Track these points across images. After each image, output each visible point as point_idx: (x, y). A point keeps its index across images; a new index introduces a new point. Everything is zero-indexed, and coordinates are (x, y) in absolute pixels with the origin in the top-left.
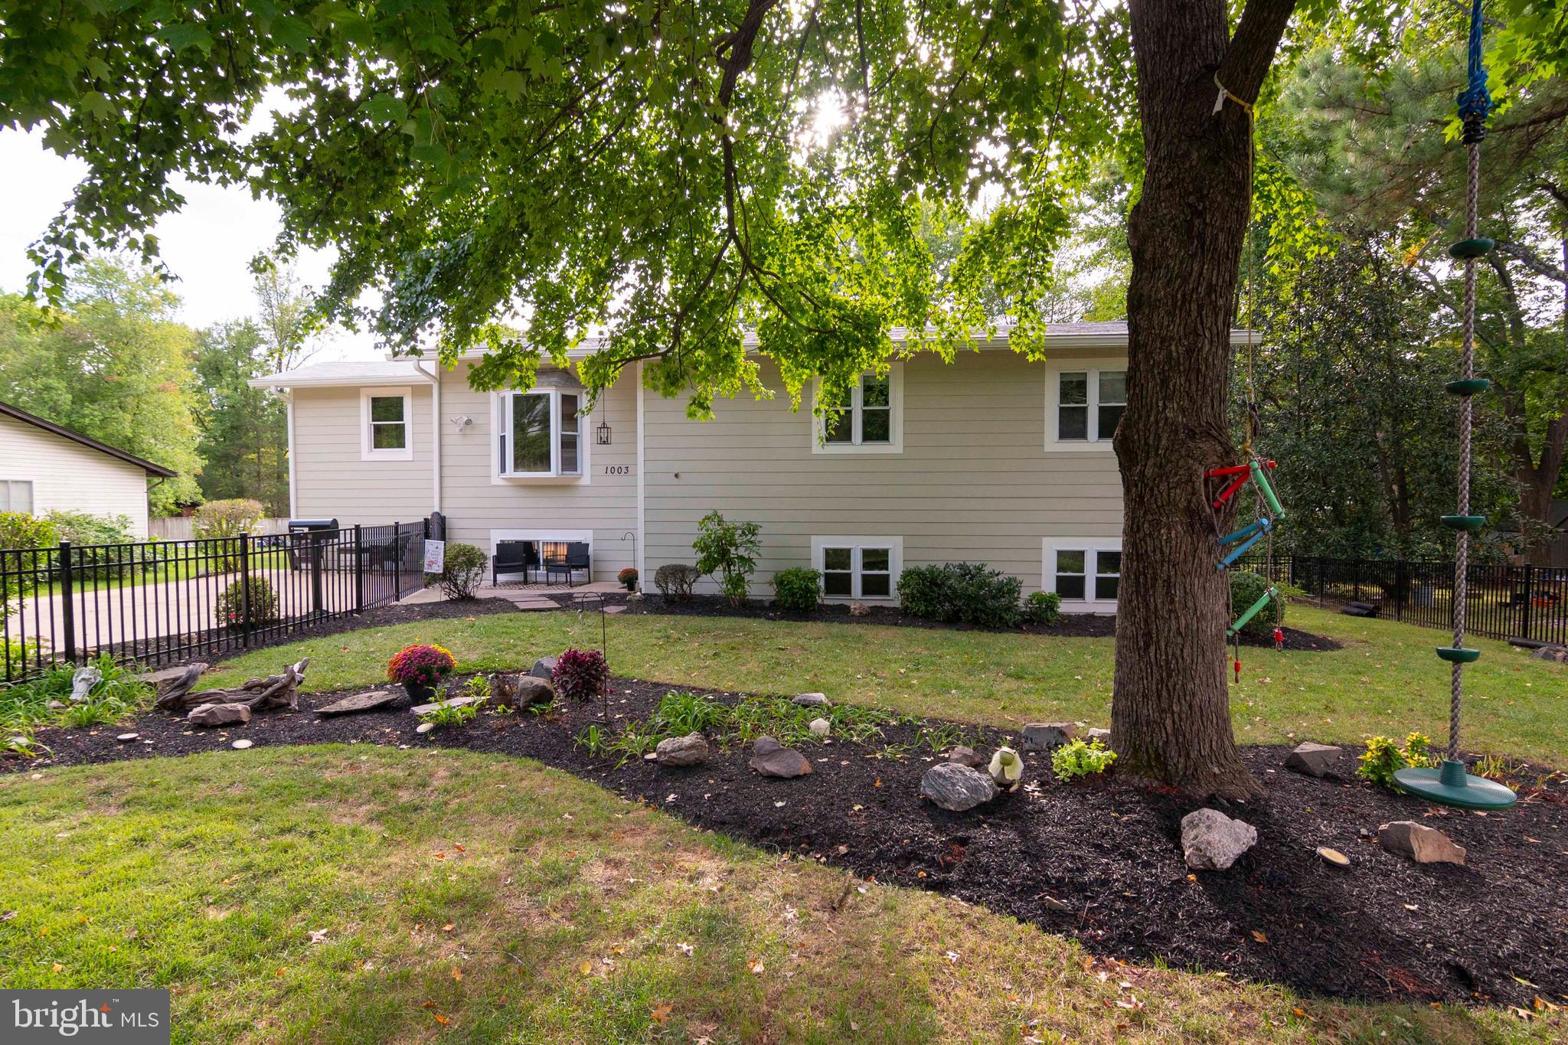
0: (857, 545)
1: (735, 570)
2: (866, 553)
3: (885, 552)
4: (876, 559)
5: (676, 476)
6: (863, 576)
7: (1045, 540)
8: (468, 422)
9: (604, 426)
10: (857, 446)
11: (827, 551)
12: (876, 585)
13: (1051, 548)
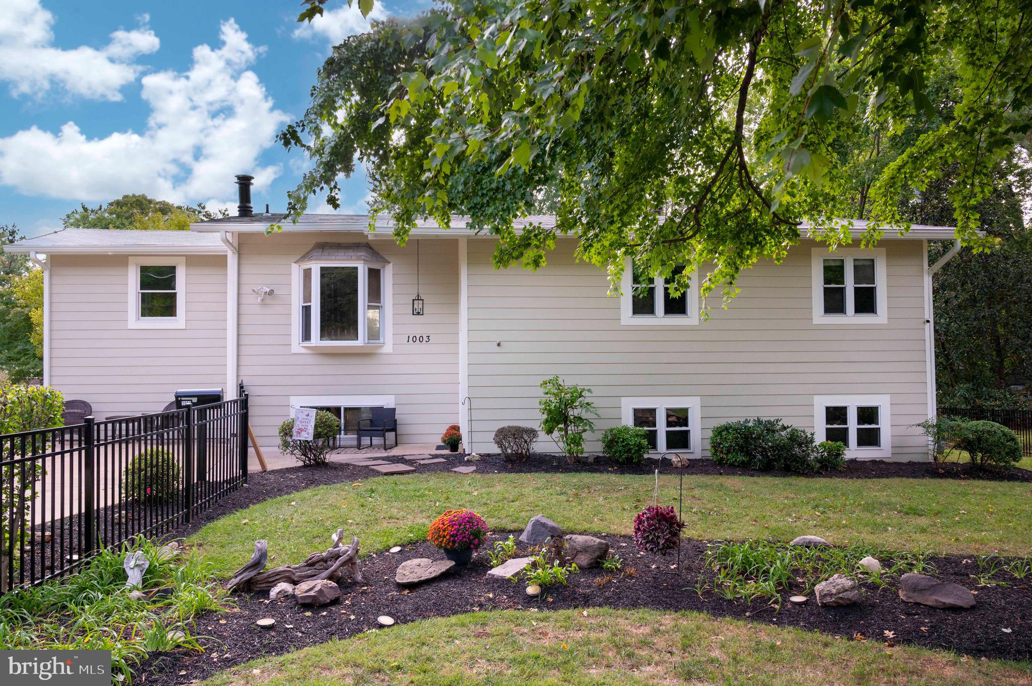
0: (661, 405)
1: (571, 428)
2: (669, 411)
3: (685, 410)
4: (678, 417)
5: (499, 345)
6: (667, 432)
7: (816, 397)
8: (271, 292)
9: (418, 298)
10: (660, 318)
11: (636, 411)
12: (679, 440)
13: (821, 404)
